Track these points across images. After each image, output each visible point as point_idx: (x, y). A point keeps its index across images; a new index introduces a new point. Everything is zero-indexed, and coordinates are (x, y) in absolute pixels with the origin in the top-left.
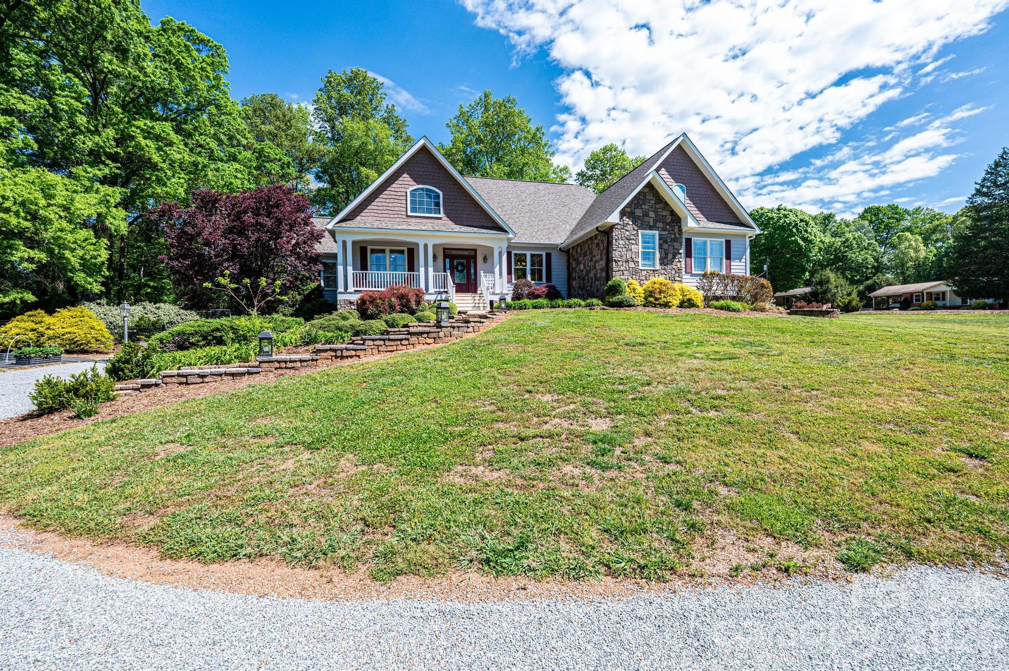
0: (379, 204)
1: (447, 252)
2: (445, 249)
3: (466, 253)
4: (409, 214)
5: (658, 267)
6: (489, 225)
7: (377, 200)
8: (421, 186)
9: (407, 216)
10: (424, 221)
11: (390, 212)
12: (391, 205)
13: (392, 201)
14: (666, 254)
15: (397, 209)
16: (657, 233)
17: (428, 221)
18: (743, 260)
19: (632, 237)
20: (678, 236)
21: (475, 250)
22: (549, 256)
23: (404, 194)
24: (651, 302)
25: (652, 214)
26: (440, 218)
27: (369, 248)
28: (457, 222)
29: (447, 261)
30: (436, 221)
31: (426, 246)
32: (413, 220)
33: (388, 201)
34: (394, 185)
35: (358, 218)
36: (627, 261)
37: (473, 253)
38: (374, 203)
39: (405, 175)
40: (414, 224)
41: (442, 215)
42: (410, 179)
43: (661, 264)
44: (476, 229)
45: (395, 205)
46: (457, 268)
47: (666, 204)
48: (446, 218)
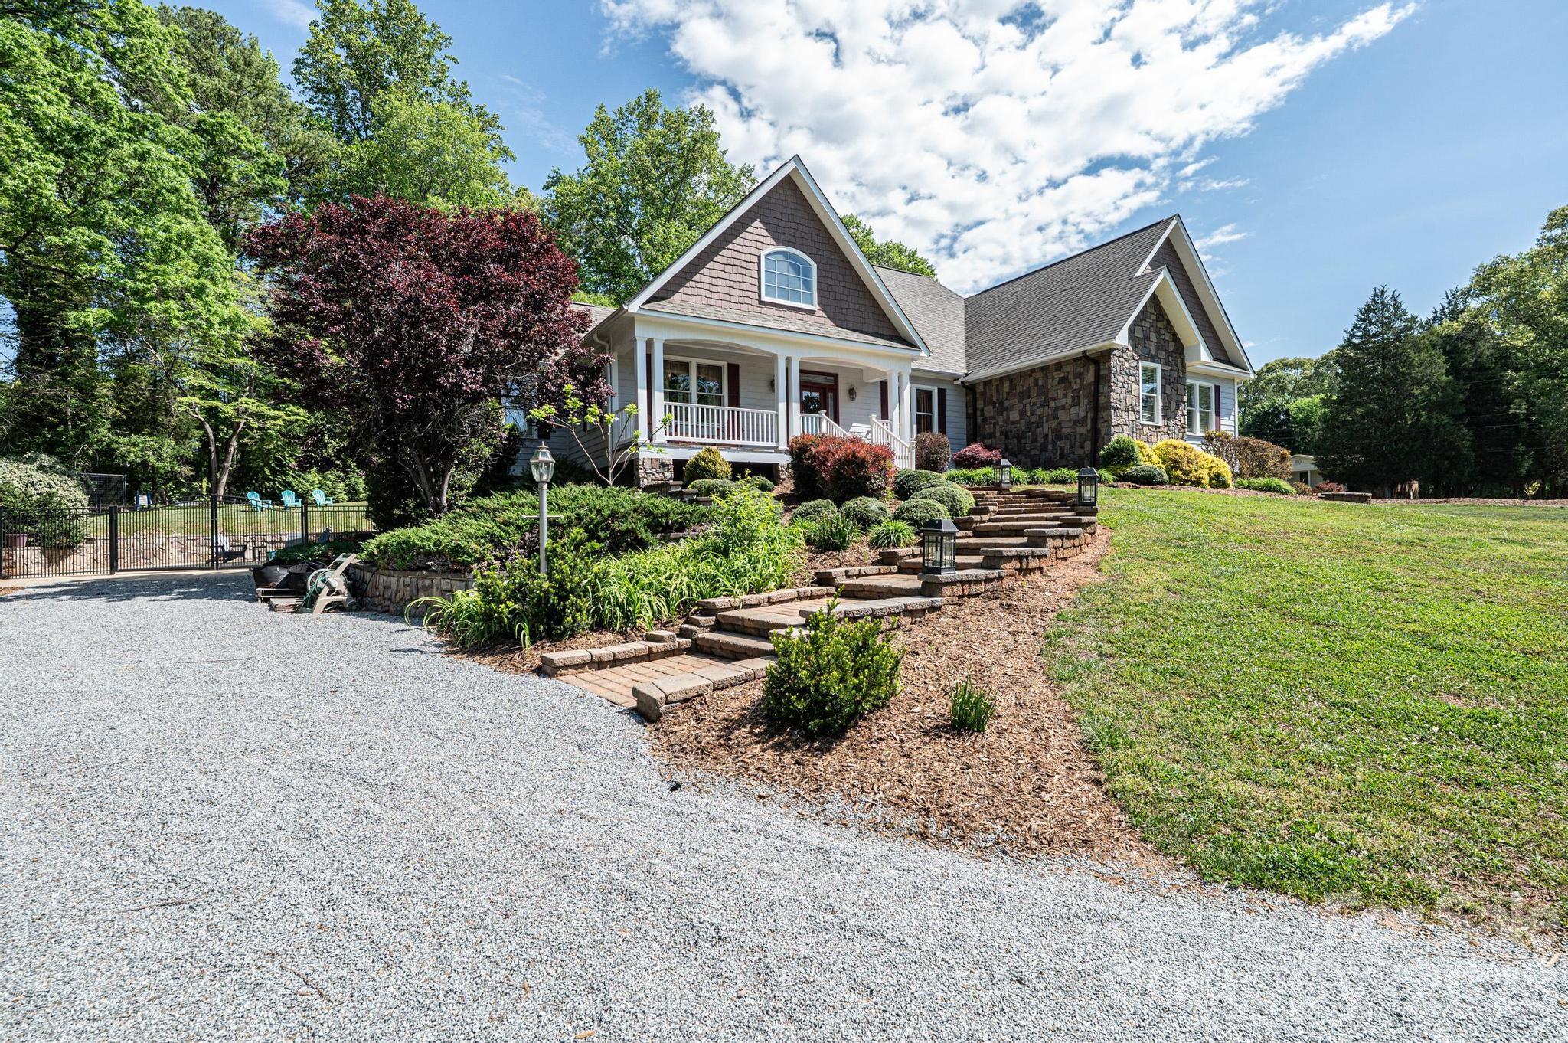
0: (714, 273)
3: (821, 380)
4: (764, 298)
5: (1160, 422)
6: (886, 332)
7: (710, 265)
8: (783, 248)
9: (761, 302)
10: (788, 314)
11: (734, 292)
12: (733, 277)
13: (735, 269)
14: (1170, 402)
15: (743, 286)
16: (1158, 366)
17: (794, 314)
18: (1232, 418)
19: (1132, 372)
20: (1181, 375)
21: (836, 376)
22: (942, 393)
23: (755, 259)
24: (1177, 477)
25: (1153, 337)
26: (812, 312)
28: (839, 322)
30: (806, 317)
31: (788, 360)
32: (770, 311)
33: (729, 269)
34: (738, 240)
35: (677, 297)
36: (1126, 410)
37: (830, 381)
38: (704, 271)
39: (757, 224)
40: (771, 319)
41: (815, 307)
42: (764, 232)
43: (1164, 417)
45: (740, 278)
46: (806, 407)
47: (1169, 323)
48: (821, 313)
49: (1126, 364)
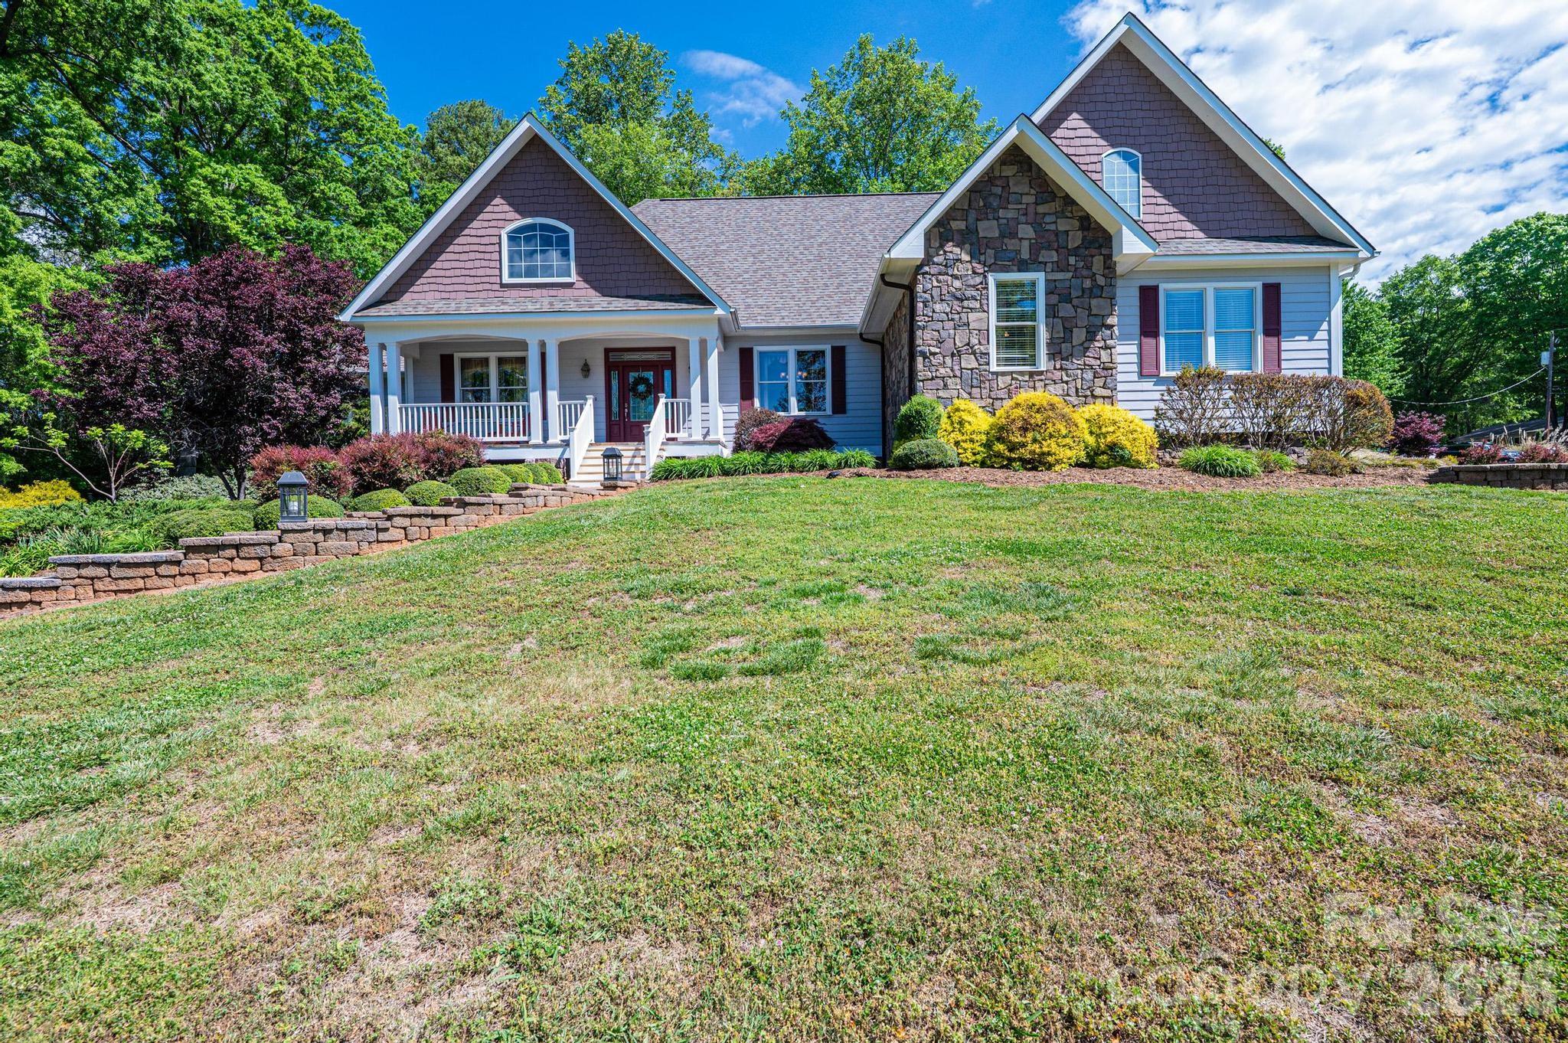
0: (447, 265)
1: (612, 357)
2: (607, 351)
3: (652, 356)
4: (506, 279)
5: (1043, 364)
6: (678, 291)
7: (443, 257)
8: (529, 221)
9: (502, 285)
10: (537, 292)
11: (469, 280)
12: (469, 265)
13: (472, 256)
14: (1068, 331)
15: (481, 272)
16: (1040, 277)
17: (544, 292)
18: (1321, 335)
19: (970, 293)
20: (1101, 281)
21: (673, 350)
22: (839, 353)
23: (495, 240)
24: (999, 455)
25: (1026, 231)
26: (570, 285)
27: (458, 356)
28: (605, 291)
29: (615, 375)
30: (561, 292)
31: (543, 344)
32: (514, 293)
33: (463, 257)
34: (475, 224)
35: (407, 297)
36: (956, 354)
37: (668, 355)
38: (437, 265)
39: (498, 201)
40: (514, 302)
41: (574, 278)
42: (507, 208)
43: (1052, 356)
44: (643, 303)
45: (477, 264)
46: (634, 389)
47: (1068, 201)
48: (583, 284)
49: (957, 284)
